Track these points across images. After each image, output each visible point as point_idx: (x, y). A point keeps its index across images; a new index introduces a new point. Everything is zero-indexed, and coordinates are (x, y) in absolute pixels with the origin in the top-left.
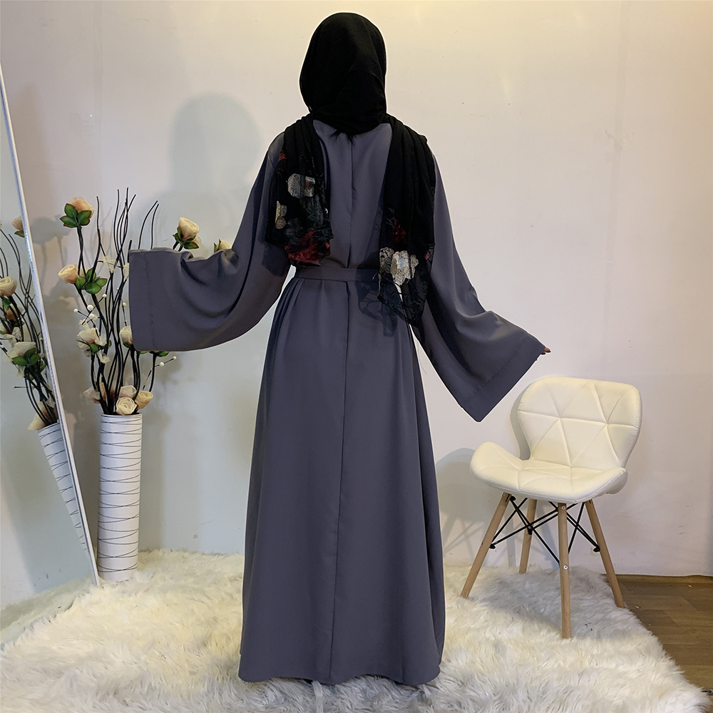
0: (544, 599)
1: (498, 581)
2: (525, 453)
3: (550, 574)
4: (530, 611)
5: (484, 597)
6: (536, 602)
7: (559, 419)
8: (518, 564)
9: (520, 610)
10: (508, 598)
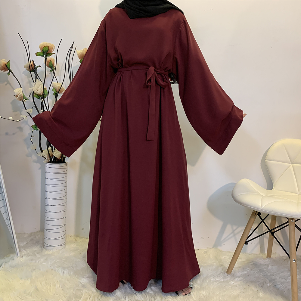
0: (280, 278)
1: (252, 263)
2: (270, 186)
4: (270, 286)
5: (241, 274)
6: (274, 280)
7: (291, 165)
8: (266, 252)
9: (263, 285)
10: (256, 275)
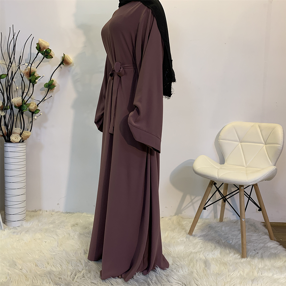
1: (208, 226)
2: (222, 161)
3: (235, 222)
4: (224, 242)
5: (200, 235)
6: (227, 237)
7: (240, 143)
8: (219, 217)
9: (219, 242)
10: (213, 235)
